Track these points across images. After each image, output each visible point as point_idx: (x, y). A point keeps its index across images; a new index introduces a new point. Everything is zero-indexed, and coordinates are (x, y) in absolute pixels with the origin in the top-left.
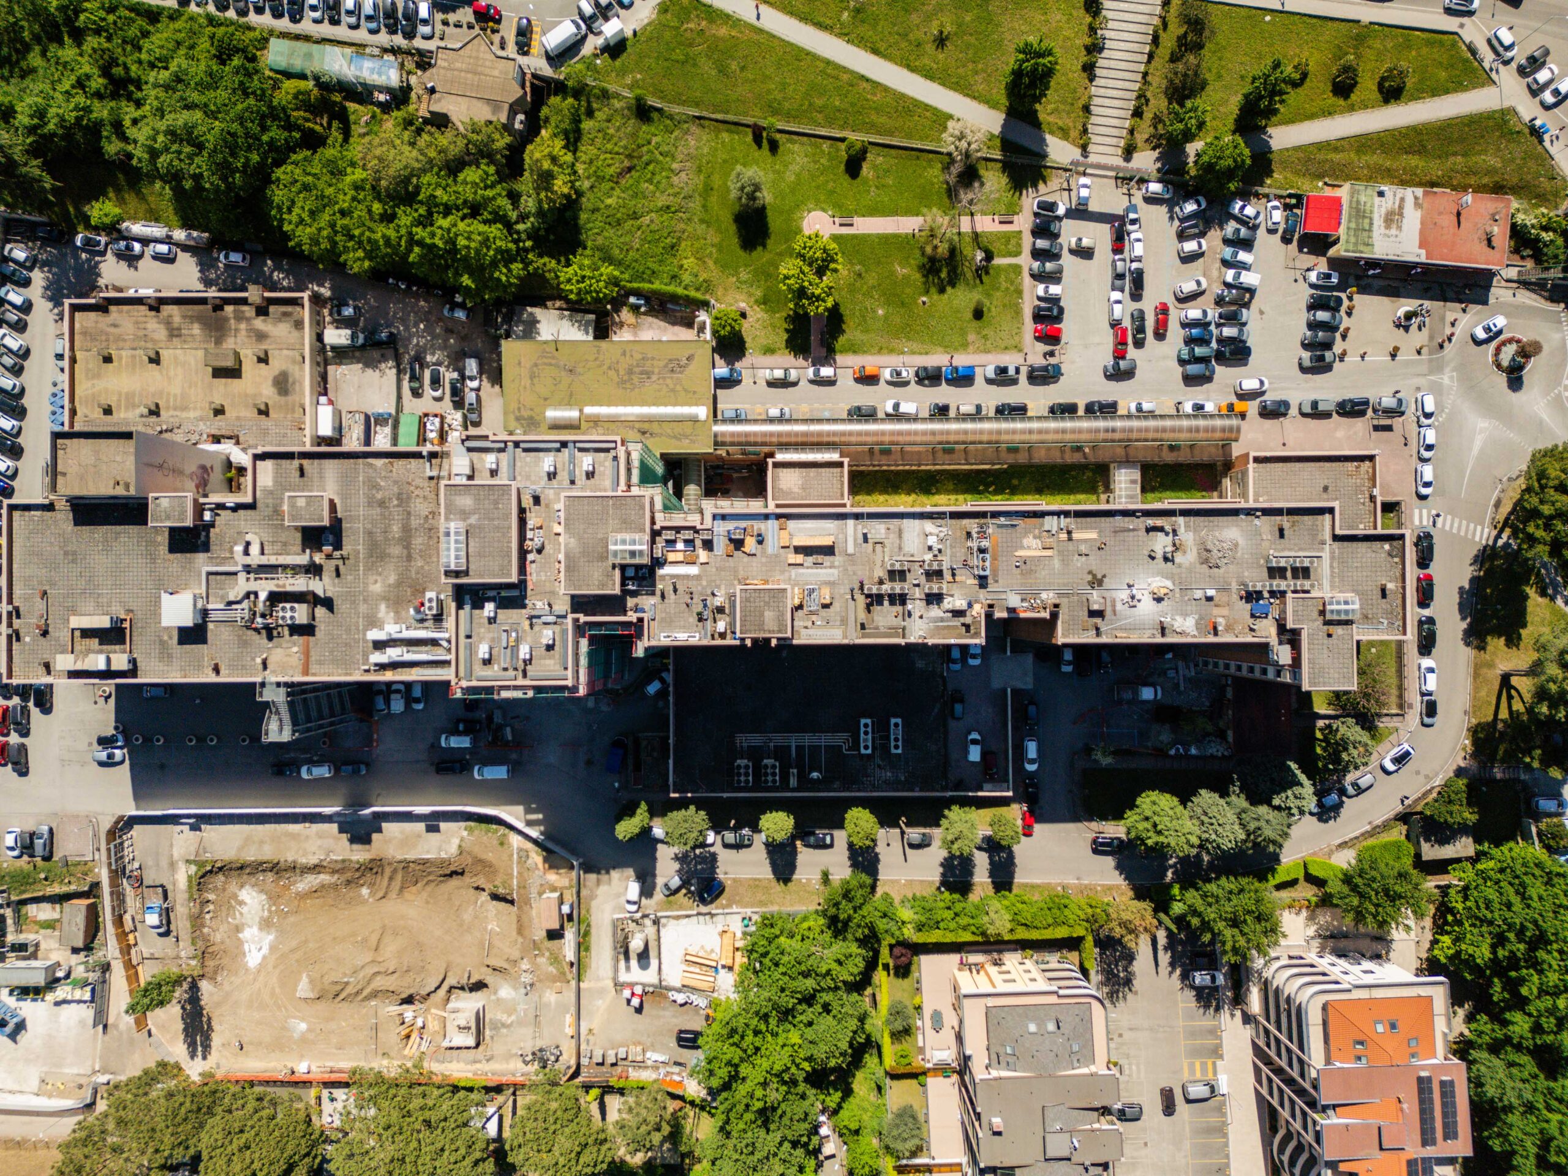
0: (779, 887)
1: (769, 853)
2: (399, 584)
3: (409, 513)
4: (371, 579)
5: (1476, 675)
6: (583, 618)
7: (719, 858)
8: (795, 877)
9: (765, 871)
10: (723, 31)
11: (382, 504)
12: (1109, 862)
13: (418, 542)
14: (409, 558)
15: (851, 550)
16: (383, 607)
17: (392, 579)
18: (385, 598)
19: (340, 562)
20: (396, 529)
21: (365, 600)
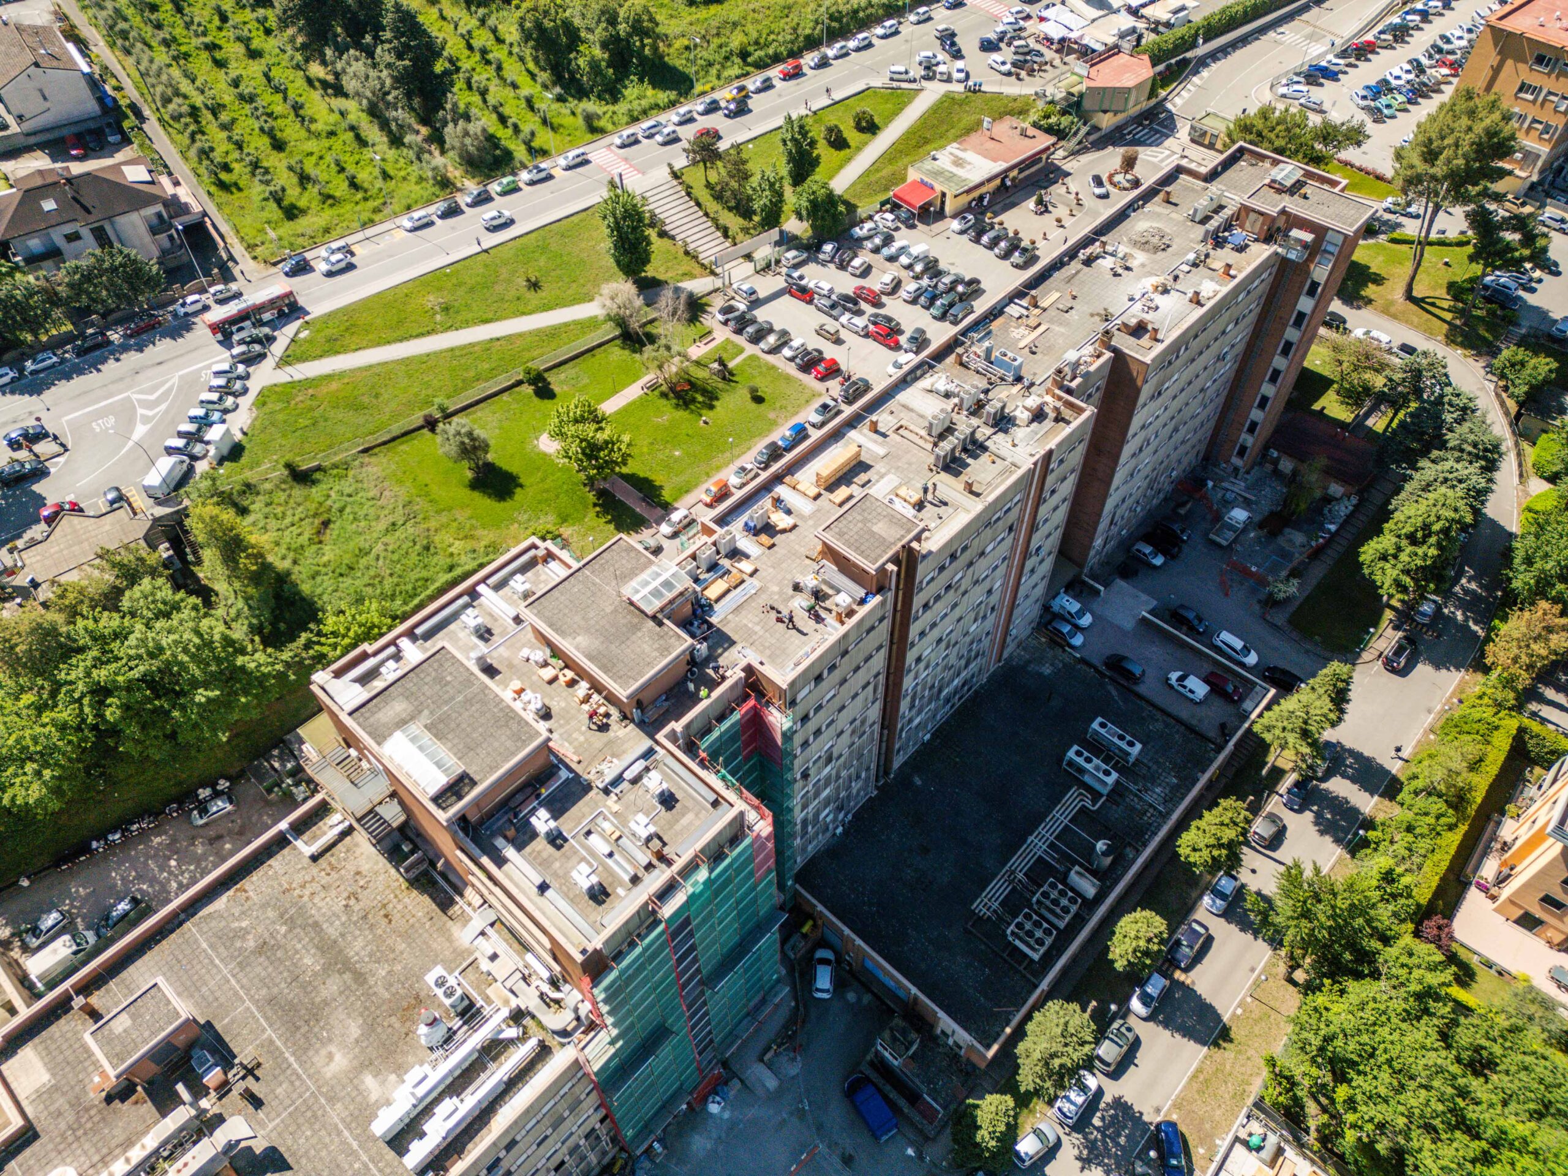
0: (1227, 1054)
1: (1166, 1025)
2: (370, 1028)
3: (316, 925)
4: (319, 1060)
5: (1394, 317)
6: (678, 726)
7: (1128, 1099)
8: (1226, 1018)
9: (1193, 1054)
10: (334, 386)
11: (262, 948)
12: (1423, 670)
13: (358, 947)
14: (360, 978)
15: (881, 451)
16: (369, 1081)
17: (354, 1030)
18: (365, 1065)
19: (250, 1082)
20: (310, 961)
21: (331, 1100)
